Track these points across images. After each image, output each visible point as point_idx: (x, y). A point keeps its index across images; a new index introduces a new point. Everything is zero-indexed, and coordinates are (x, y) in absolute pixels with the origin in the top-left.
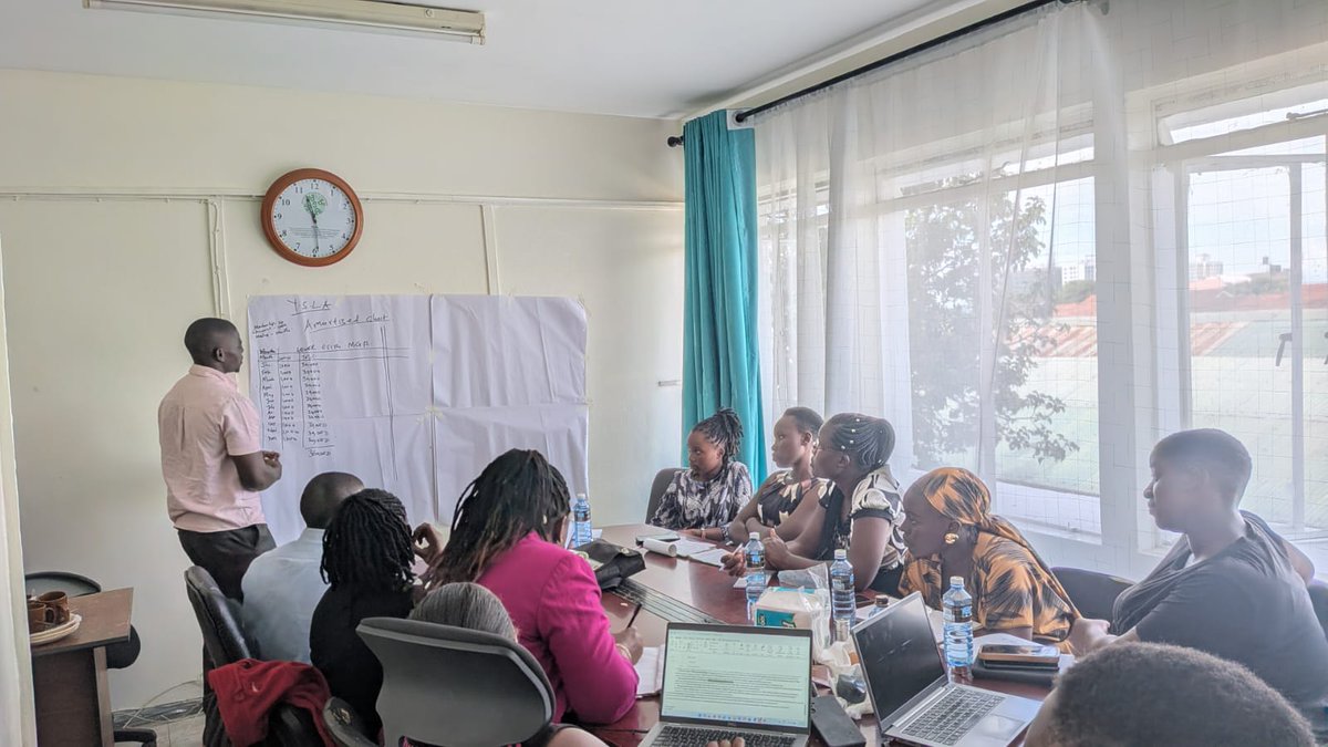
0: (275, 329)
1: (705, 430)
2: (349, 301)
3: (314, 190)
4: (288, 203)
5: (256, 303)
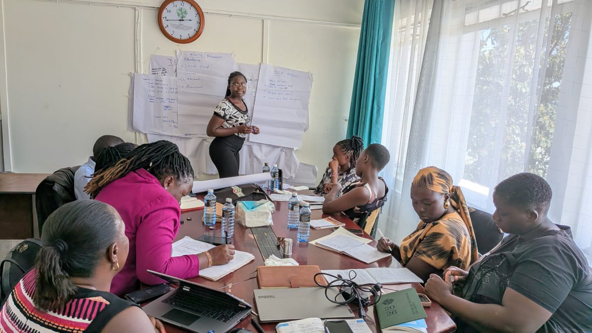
0: (161, 71)
1: (342, 145)
3: (182, 6)
4: (170, 11)
5: (153, 58)
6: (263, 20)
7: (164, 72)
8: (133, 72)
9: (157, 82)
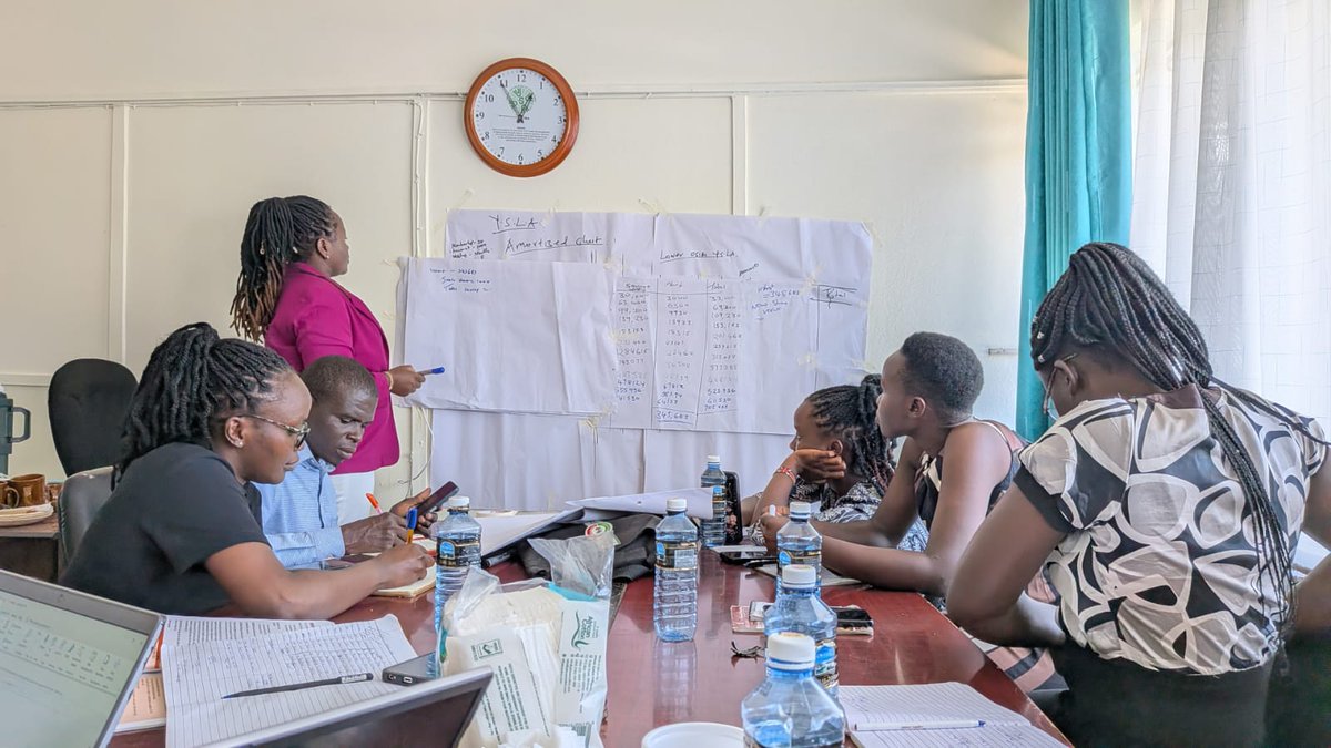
0: (473, 249)
2: (558, 218)
3: (521, 83)
4: (491, 98)
5: (455, 219)
6: (731, 98)
7: (481, 250)
8: (405, 255)
9: (465, 276)
